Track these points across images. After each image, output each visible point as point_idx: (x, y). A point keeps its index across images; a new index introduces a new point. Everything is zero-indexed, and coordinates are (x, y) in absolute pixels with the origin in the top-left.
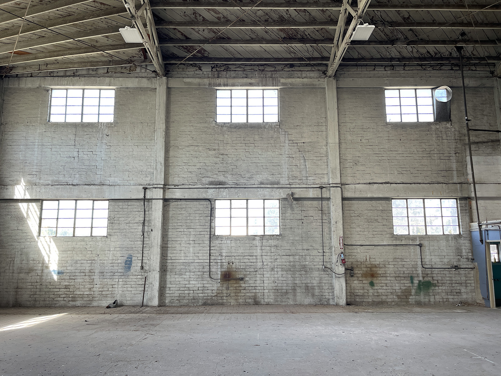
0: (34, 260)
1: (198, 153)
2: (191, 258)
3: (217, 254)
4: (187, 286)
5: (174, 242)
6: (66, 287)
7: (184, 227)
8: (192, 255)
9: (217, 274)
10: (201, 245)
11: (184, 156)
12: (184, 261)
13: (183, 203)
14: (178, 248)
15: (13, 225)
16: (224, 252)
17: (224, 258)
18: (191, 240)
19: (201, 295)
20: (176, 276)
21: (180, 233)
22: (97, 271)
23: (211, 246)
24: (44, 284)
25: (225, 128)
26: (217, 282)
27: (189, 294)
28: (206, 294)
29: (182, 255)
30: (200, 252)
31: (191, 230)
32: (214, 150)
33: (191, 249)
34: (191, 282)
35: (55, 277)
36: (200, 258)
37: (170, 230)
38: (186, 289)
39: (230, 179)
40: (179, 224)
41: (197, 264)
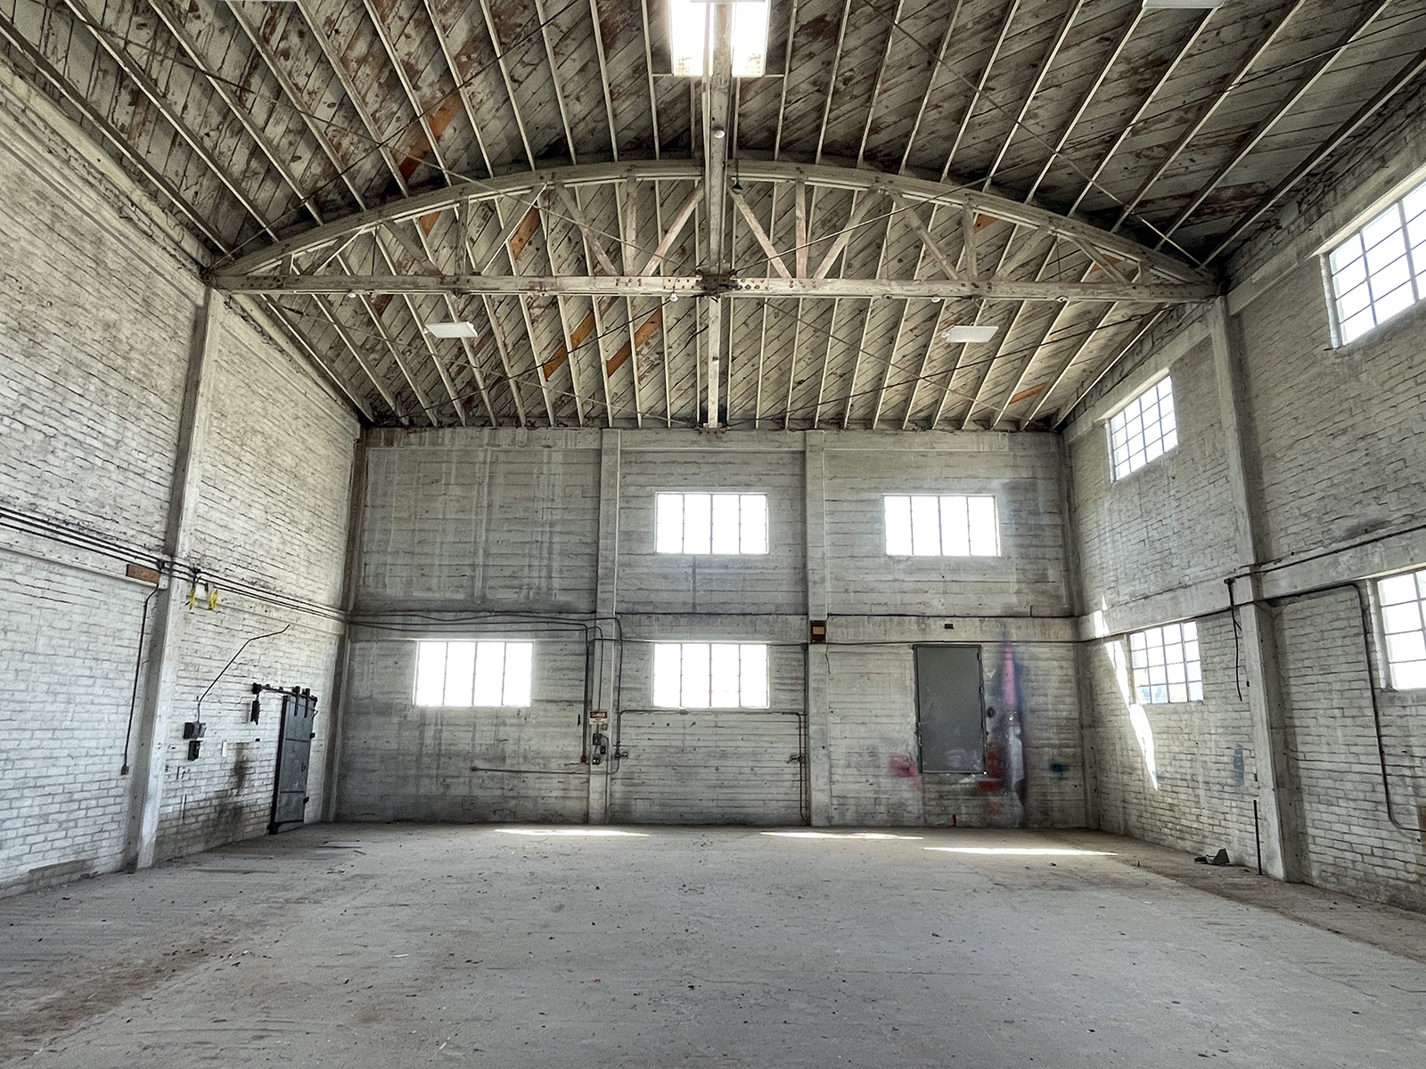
0: (1132, 750)
1: (1313, 455)
2: (1343, 758)
3: (1399, 751)
4: (1347, 837)
5: (1303, 713)
6: (1171, 807)
7: (1316, 671)
8: (1343, 749)
9: (1410, 814)
10: (1359, 721)
11: (1289, 474)
12: (1330, 766)
13: (1305, 602)
14: (1314, 730)
15: (1106, 684)
16: (1416, 743)
17: (1417, 762)
18: (1335, 705)
19: (1380, 871)
20: (1322, 808)
21: (1311, 688)
22: (1200, 779)
23: (1382, 724)
24: (1148, 797)
25: (1357, 357)
26: (1413, 839)
27: (1354, 862)
28: (1393, 873)
29: (1325, 748)
30: (1360, 741)
31: (1331, 678)
32: (1344, 431)
33: (1339, 733)
34: (1355, 829)
35: (1155, 784)
36: (1363, 759)
37: (1292, 681)
38: (1345, 846)
39: (1393, 510)
40: (1307, 663)
41: (1358, 777)
